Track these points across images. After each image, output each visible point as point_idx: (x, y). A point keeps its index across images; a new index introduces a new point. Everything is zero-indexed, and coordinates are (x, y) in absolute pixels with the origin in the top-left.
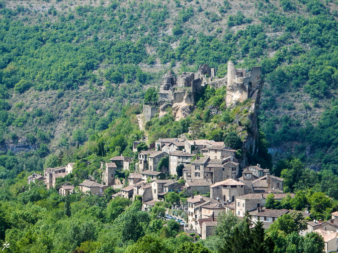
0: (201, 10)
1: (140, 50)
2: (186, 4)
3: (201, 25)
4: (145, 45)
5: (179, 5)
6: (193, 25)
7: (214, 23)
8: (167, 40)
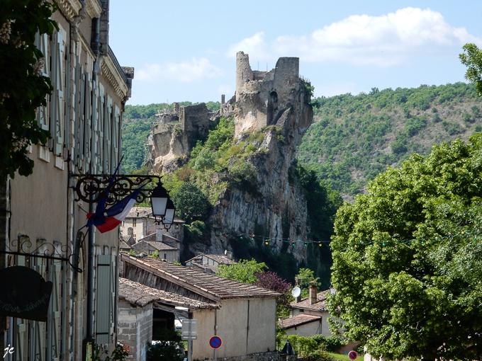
0: (437, 120)
1: (341, 174)
2: (418, 114)
3: (435, 139)
4: (350, 169)
5: (408, 114)
6: (422, 140)
7: (453, 137)
8: (381, 160)
